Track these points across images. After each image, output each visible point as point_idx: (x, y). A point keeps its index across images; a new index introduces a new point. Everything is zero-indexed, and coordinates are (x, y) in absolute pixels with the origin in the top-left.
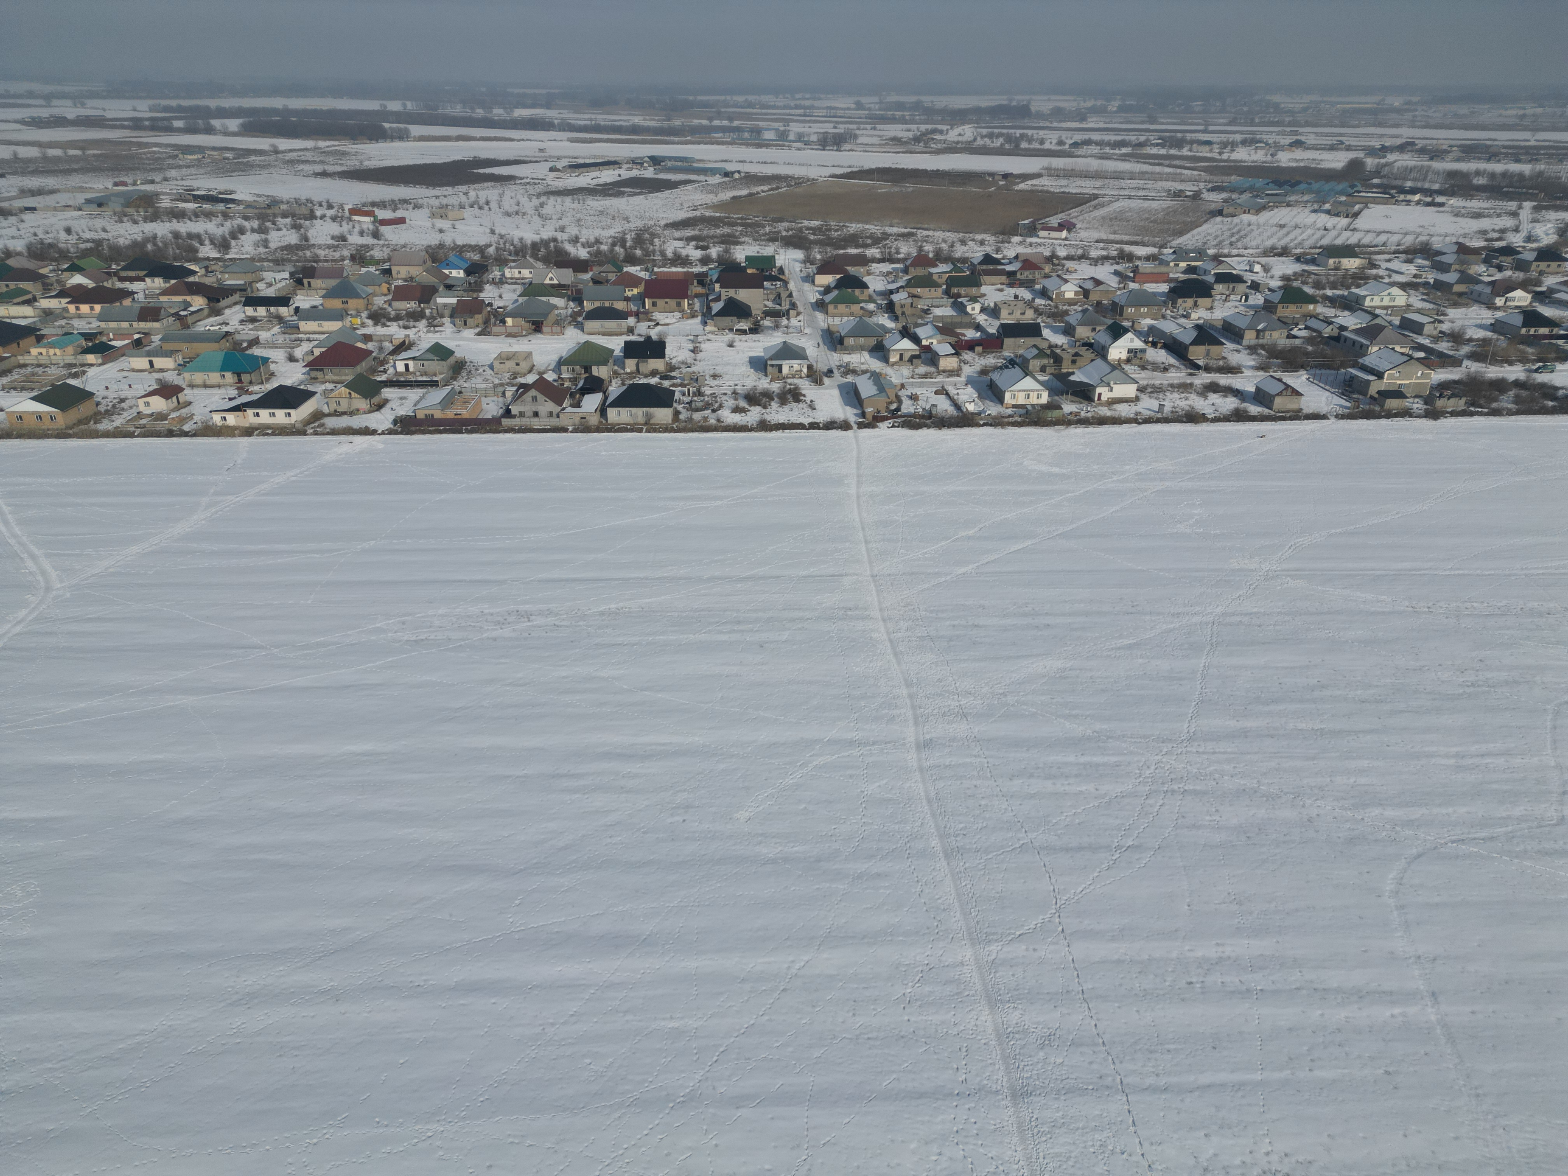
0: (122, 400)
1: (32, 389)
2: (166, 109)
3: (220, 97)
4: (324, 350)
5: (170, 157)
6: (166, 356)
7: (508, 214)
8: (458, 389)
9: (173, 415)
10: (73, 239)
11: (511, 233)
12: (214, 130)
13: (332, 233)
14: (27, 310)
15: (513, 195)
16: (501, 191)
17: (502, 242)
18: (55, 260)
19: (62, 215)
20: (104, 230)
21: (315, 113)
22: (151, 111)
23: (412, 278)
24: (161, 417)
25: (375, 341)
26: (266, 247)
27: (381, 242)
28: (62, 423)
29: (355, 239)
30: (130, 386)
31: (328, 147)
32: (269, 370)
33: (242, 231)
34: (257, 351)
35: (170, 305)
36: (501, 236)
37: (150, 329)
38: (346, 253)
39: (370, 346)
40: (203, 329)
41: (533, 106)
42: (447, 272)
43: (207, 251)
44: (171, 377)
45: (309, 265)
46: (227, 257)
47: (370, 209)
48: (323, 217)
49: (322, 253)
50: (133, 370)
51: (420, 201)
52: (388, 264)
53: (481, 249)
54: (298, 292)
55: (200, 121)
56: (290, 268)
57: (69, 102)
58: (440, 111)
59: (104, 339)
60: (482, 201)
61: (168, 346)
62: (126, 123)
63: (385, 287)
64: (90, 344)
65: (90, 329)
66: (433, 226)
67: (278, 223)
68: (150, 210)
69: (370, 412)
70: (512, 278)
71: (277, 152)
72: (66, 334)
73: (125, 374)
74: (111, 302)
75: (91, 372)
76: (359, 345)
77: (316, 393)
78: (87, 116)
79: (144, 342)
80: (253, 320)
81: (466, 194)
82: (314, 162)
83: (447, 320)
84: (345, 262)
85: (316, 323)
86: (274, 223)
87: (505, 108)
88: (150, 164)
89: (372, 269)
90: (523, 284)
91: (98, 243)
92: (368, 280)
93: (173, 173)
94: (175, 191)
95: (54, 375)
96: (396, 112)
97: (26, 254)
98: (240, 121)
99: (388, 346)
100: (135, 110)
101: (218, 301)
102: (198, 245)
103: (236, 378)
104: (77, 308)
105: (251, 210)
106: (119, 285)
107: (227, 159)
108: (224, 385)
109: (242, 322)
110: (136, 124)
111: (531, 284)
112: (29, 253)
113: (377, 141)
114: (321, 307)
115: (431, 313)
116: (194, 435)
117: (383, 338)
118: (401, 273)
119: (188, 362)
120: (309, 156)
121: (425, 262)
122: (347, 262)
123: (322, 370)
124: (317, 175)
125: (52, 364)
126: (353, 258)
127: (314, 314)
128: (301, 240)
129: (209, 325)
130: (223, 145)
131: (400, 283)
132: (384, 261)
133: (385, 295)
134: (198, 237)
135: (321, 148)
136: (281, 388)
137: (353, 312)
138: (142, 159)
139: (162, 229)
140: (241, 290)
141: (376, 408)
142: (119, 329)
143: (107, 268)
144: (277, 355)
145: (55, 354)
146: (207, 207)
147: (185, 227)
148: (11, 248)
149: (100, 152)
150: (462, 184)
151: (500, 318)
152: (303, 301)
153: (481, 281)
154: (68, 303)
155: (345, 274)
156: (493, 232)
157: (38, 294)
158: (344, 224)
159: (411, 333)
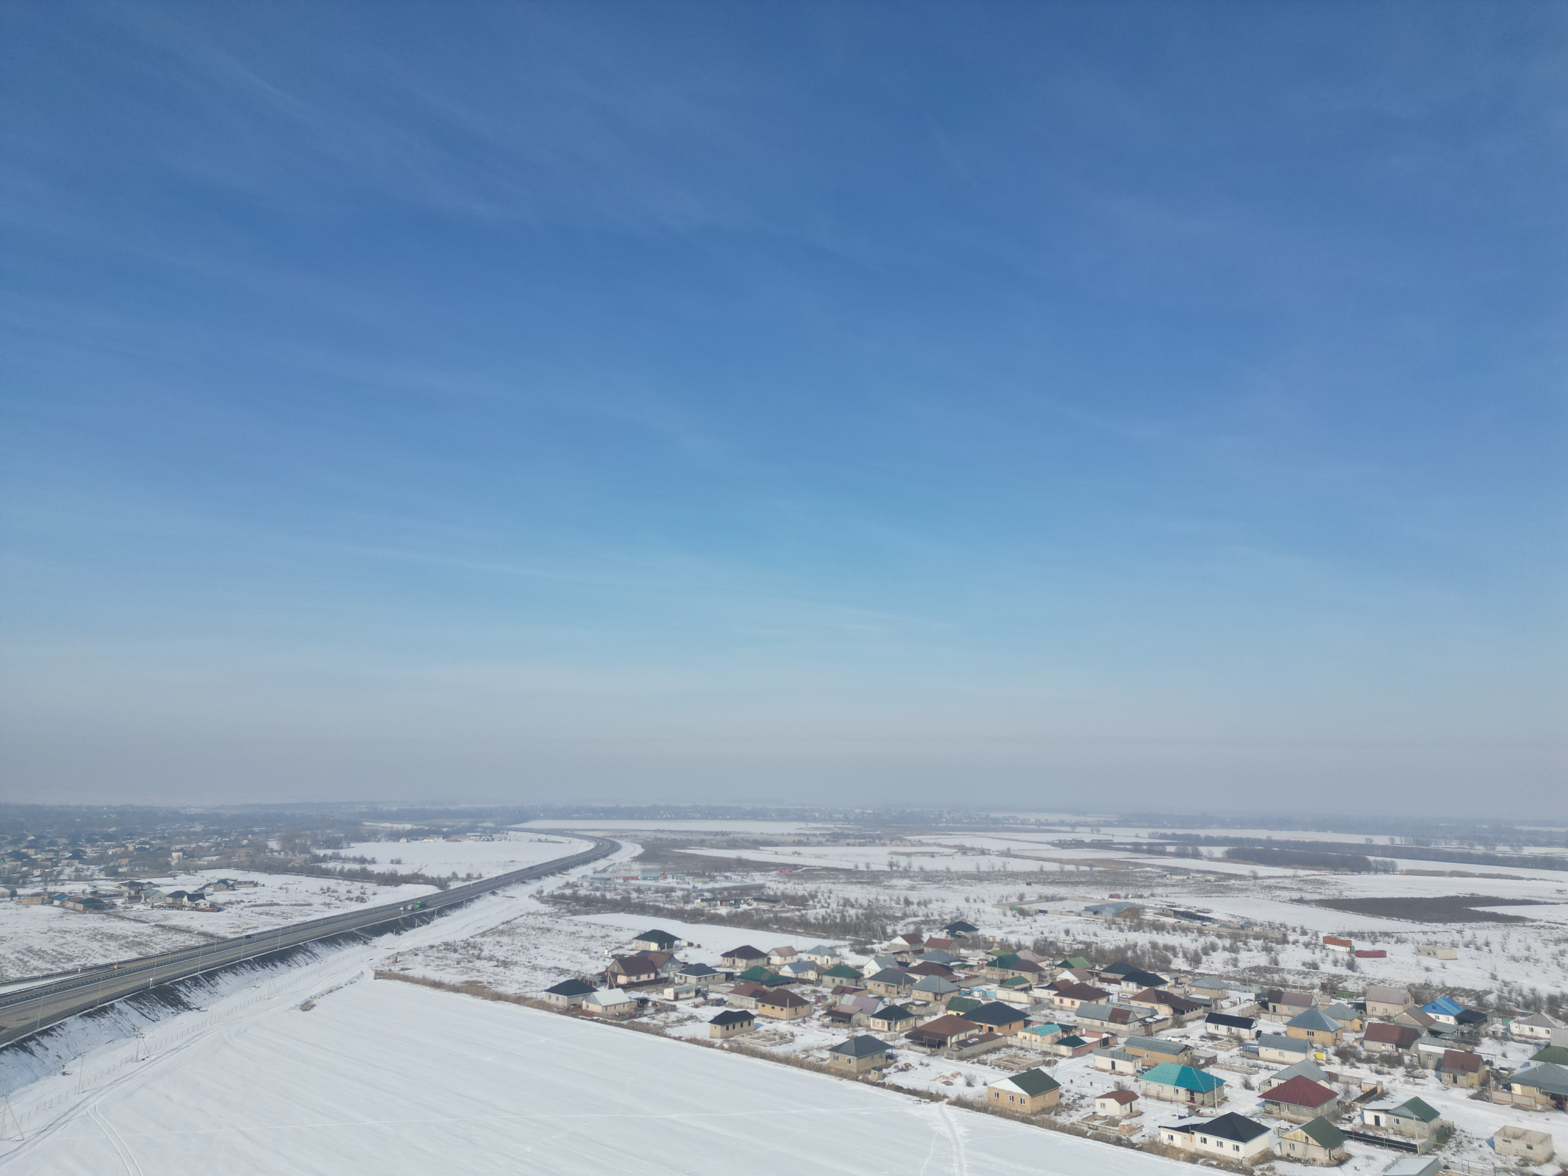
0: (1082, 1097)
1: (1012, 1070)
2: (1163, 836)
3: (1209, 828)
4: (1283, 1082)
5: (1159, 876)
6: (1128, 1060)
7: (1515, 959)
8: (1443, 1163)
9: (1124, 1122)
10: (1069, 939)
11: (1519, 981)
12: (1201, 855)
13: (1303, 960)
14: (1022, 997)
15: (1522, 938)
16: (1505, 932)
17: (1506, 990)
18: (1053, 956)
19: (1065, 919)
20: (1095, 935)
21: (1298, 844)
22: (1150, 838)
23: (1389, 1018)
24: (1113, 1122)
25: (1341, 1083)
26: (1235, 966)
27: (1357, 974)
28: (1029, 1108)
29: (1327, 968)
30: (1091, 1084)
31: (1307, 876)
32: (1223, 1095)
33: (1214, 948)
34: (1212, 1071)
35: (1139, 1010)
36: (1506, 984)
37: (1118, 1031)
38: (1317, 981)
39: (1335, 1087)
40: (1164, 1039)
41: (1550, 844)
42: (1433, 1016)
43: (1179, 963)
44: (1129, 1083)
45: (1276, 988)
46: (1197, 971)
47: (1347, 938)
48: (1295, 942)
49: (1290, 979)
50: (1097, 1069)
51: (1404, 936)
52: (1363, 998)
53: (1479, 996)
54: (1262, 1015)
55: (1190, 848)
56: (1256, 989)
57: (1088, 829)
58: (1433, 846)
59: (1078, 1033)
60: (1480, 941)
61: (1131, 1050)
62: (1128, 847)
63: (1357, 1023)
64: (1065, 1036)
65: (1068, 1022)
66: (1418, 963)
67: (1249, 944)
68: (1135, 921)
69: (1329, 1165)
70: (1520, 1035)
71: (1256, 877)
72: (1048, 1023)
73: (1090, 1071)
74: (1089, 999)
75: (1062, 1063)
76: (1323, 1083)
77: (1269, 1129)
78: (1099, 841)
79: (1111, 1042)
80: (1213, 1037)
81: (1460, 932)
82: (1292, 889)
83: (1430, 1073)
84: (1315, 991)
85: (1277, 1051)
86: (1246, 944)
87: (1511, 846)
88: (1141, 881)
89: (1344, 1002)
90: (1536, 1044)
91: (1088, 945)
92: (1337, 1012)
93: (1159, 890)
94: (1159, 906)
95: (1031, 1060)
96: (1382, 846)
97: (1032, 949)
98: (1226, 848)
99: (1356, 1092)
100: (1137, 836)
101: (1183, 1013)
102: (1171, 957)
103: (1189, 1096)
104: (1061, 1001)
105: (1224, 929)
106: (1099, 985)
107: (1209, 881)
108: (1176, 1101)
109: (1202, 1037)
110: (1136, 848)
111: (1548, 1046)
112: (1034, 948)
113: (1360, 873)
114: (1284, 1035)
115: (1411, 1061)
116: (1140, 1149)
117: (1350, 1081)
118: (1377, 1010)
119: (1146, 1070)
120: (1287, 883)
121: (1406, 1002)
122: (1316, 991)
123: (1278, 1104)
124: (1293, 901)
125: (1031, 1049)
126: (1323, 987)
127: (1275, 1041)
128: (1270, 963)
129: (1170, 1035)
130: (1207, 869)
131: (1375, 1021)
132: (1358, 995)
133: (1357, 1032)
134: (1173, 949)
135: (1300, 877)
136: (1232, 1115)
137: (1319, 1046)
138: (1136, 876)
139: (1143, 939)
140: (1206, 1005)
141: (1336, 1162)
142: (1092, 1026)
143: (1091, 969)
144: (1233, 1079)
145: (1036, 1040)
146: (1185, 922)
147: (1163, 939)
148: (1022, 943)
149: (1103, 869)
150: (1455, 922)
151: (1503, 1081)
152: (1267, 1025)
153: (1478, 1033)
154: (1055, 995)
155: (1313, 1003)
156: (1494, 977)
157: (1034, 984)
158: (1317, 951)
159: (1385, 1080)
